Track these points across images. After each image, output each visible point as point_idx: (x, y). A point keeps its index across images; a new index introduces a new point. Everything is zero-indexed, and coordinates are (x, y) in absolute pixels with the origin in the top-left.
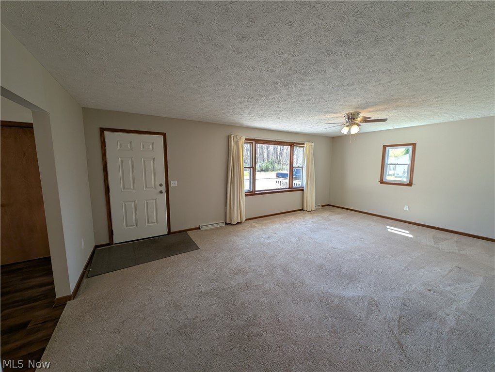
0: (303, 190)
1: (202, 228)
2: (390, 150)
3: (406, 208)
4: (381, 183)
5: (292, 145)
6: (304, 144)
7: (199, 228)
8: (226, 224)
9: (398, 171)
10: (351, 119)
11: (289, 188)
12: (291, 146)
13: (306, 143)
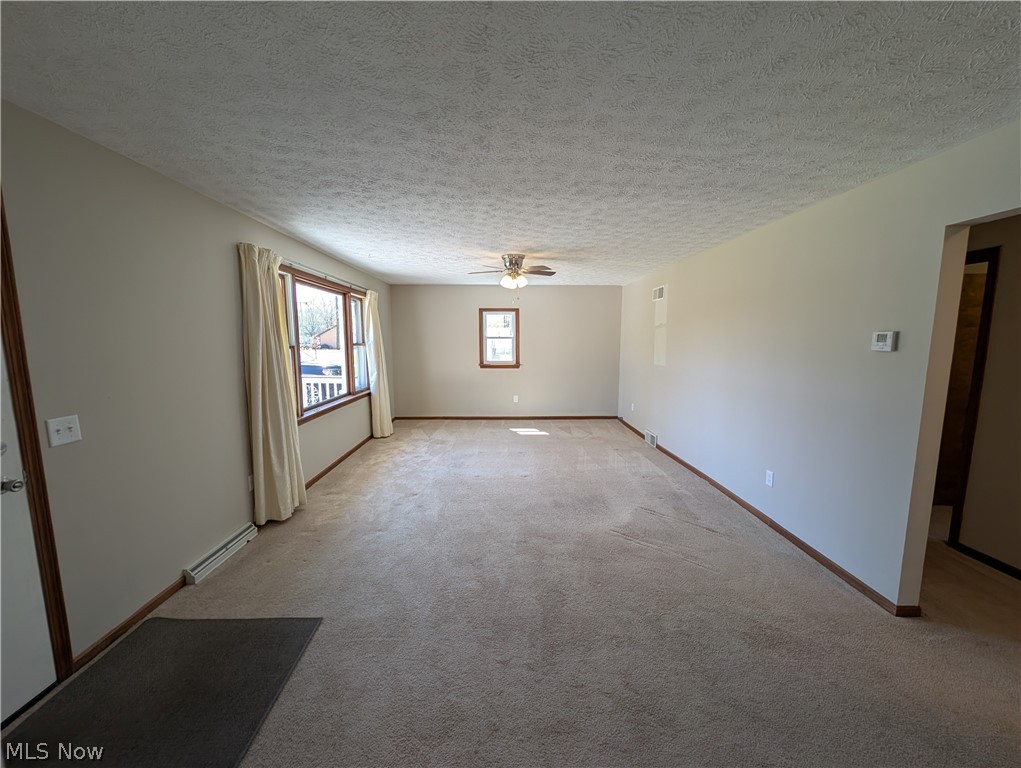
0: (369, 394)
1: (199, 577)
2: (488, 316)
3: (516, 399)
4: (482, 367)
5: (345, 292)
6: (365, 294)
7: (185, 581)
8: (260, 527)
9: (500, 349)
10: (514, 264)
11: (349, 394)
12: (344, 295)
13: (369, 292)
